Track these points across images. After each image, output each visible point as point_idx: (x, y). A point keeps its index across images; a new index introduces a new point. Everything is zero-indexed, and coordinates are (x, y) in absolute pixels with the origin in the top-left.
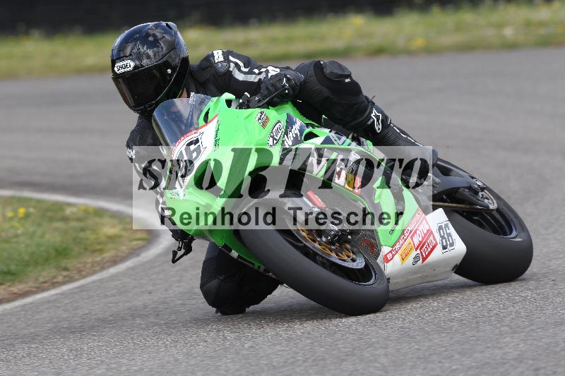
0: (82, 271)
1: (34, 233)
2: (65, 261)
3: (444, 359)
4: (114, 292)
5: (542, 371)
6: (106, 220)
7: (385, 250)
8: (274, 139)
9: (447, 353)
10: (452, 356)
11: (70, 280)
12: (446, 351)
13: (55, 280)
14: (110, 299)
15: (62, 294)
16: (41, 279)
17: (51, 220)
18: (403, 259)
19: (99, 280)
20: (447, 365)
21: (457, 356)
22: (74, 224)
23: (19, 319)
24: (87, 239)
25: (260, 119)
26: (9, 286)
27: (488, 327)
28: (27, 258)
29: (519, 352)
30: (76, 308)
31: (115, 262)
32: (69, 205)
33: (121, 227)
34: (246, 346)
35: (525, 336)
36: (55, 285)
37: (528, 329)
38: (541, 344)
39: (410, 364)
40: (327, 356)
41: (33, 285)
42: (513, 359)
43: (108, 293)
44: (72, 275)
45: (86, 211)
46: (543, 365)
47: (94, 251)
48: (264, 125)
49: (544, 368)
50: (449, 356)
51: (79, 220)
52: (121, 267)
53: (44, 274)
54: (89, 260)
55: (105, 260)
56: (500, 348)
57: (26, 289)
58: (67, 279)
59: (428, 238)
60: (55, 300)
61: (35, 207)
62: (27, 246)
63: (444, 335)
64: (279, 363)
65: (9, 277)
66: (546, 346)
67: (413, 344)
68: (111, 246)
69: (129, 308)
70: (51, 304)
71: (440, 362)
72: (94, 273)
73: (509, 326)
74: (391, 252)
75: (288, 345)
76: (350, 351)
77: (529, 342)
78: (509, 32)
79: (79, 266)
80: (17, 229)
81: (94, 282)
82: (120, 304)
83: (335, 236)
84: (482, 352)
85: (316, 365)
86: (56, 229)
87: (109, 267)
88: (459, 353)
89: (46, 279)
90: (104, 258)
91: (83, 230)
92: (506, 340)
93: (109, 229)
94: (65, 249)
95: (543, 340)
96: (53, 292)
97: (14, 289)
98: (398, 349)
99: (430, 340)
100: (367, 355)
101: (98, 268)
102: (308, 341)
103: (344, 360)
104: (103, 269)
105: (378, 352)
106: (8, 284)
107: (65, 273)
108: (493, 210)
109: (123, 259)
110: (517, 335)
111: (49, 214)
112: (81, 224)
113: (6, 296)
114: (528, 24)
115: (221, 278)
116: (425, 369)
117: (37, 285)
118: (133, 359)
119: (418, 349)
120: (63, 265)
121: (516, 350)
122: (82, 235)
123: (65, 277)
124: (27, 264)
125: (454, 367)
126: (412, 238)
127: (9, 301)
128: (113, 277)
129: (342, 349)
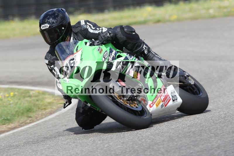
0: (37, 118)
1: (17, 103)
2: (30, 114)
3: (187, 148)
4: (51, 126)
5: (228, 152)
6: (47, 96)
7: (150, 102)
8: (105, 58)
9: (188, 146)
10: (191, 147)
11: (33, 121)
12: (188, 145)
13: (26, 122)
14: (49, 129)
15: (29, 128)
16: (21, 122)
17: (24, 97)
18: (157, 106)
19: (44, 121)
20: (188, 151)
21: (192, 147)
22: (34, 98)
23: (11, 139)
24: (39, 104)
25: (99, 50)
26: (8, 125)
27: (206, 134)
28: (14, 113)
29: (218, 145)
30: (35, 133)
31: (51, 113)
32: (32, 90)
33: (53, 99)
34: (106, 146)
35: (220, 138)
36: (26, 124)
37: (221, 135)
38: (227, 141)
39: (173, 151)
40: (139, 149)
41: (17, 124)
42: (216, 147)
43: (48, 127)
44: (33, 120)
45: (39, 93)
46: (228, 149)
47: (42, 109)
48: (100, 52)
49: (228, 150)
50: (189, 147)
51: (36, 96)
52: (53, 116)
53: (22, 119)
54: (40, 113)
55: (47, 113)
56: (210, 143)
57: (14, 126)
58: (31, 121)
59: (167, 97)
60: (26, 130)
61: (17, 92)
62: (15, 108)
63: (187, 138)
64: (119, 153)
65: (7, 121)
66: (229, 141)
67: (174, 143)
68: (49, 106)
69: (57, 133)
70: (25, 132)
71: (185, 150)
72: (42, 118)
73: (213, 133)
74: (152, 103)
75: (122, 145)
76: (148, 147)
77: (222, 140)
78: (211, 11)
79: (36, 116)
80: (10, 101)
81: (42, 122)
82: (54, 131)
83: (130, 97)
84: (203, 145)
85: (134, 153)
86: (27, 101)
87: (49, 115)
88: (193, 145)
89: (23, 122)
90: (46, 112)
91: (37, 100)
92: (212, 140)
93: (48, 100)
94: (30, 109)
95: (228, 139)
96: (25, 127)
97: (10, 126)
98: (168, 145)
99: (181, 141)
100: (156, 148)
101: (44, 116)
102: (132, 143)
103: (146, 151)
104: (46, 116)
105: (160, 147)
106: (7, 124)
107: (30, 119)
108: (192, 85)
109: (54, 112)
110: (217, 137)
111: (23, 95)
112: (37, 98)
113: (6, 129)
114: (220, 8)
115: (84, 116)
116: (179, 153)
117: (19, 124)
118: (59, 154)
119: (177, 145)
120: (30, 116)
121: (217, 144)
122: (37, 103)
123: (30, 120)
124: (15, 116)
125: (191, 152)
126: (160, 97)
127: (7, 131)
128: (50, 120)
129: (145, 146)
